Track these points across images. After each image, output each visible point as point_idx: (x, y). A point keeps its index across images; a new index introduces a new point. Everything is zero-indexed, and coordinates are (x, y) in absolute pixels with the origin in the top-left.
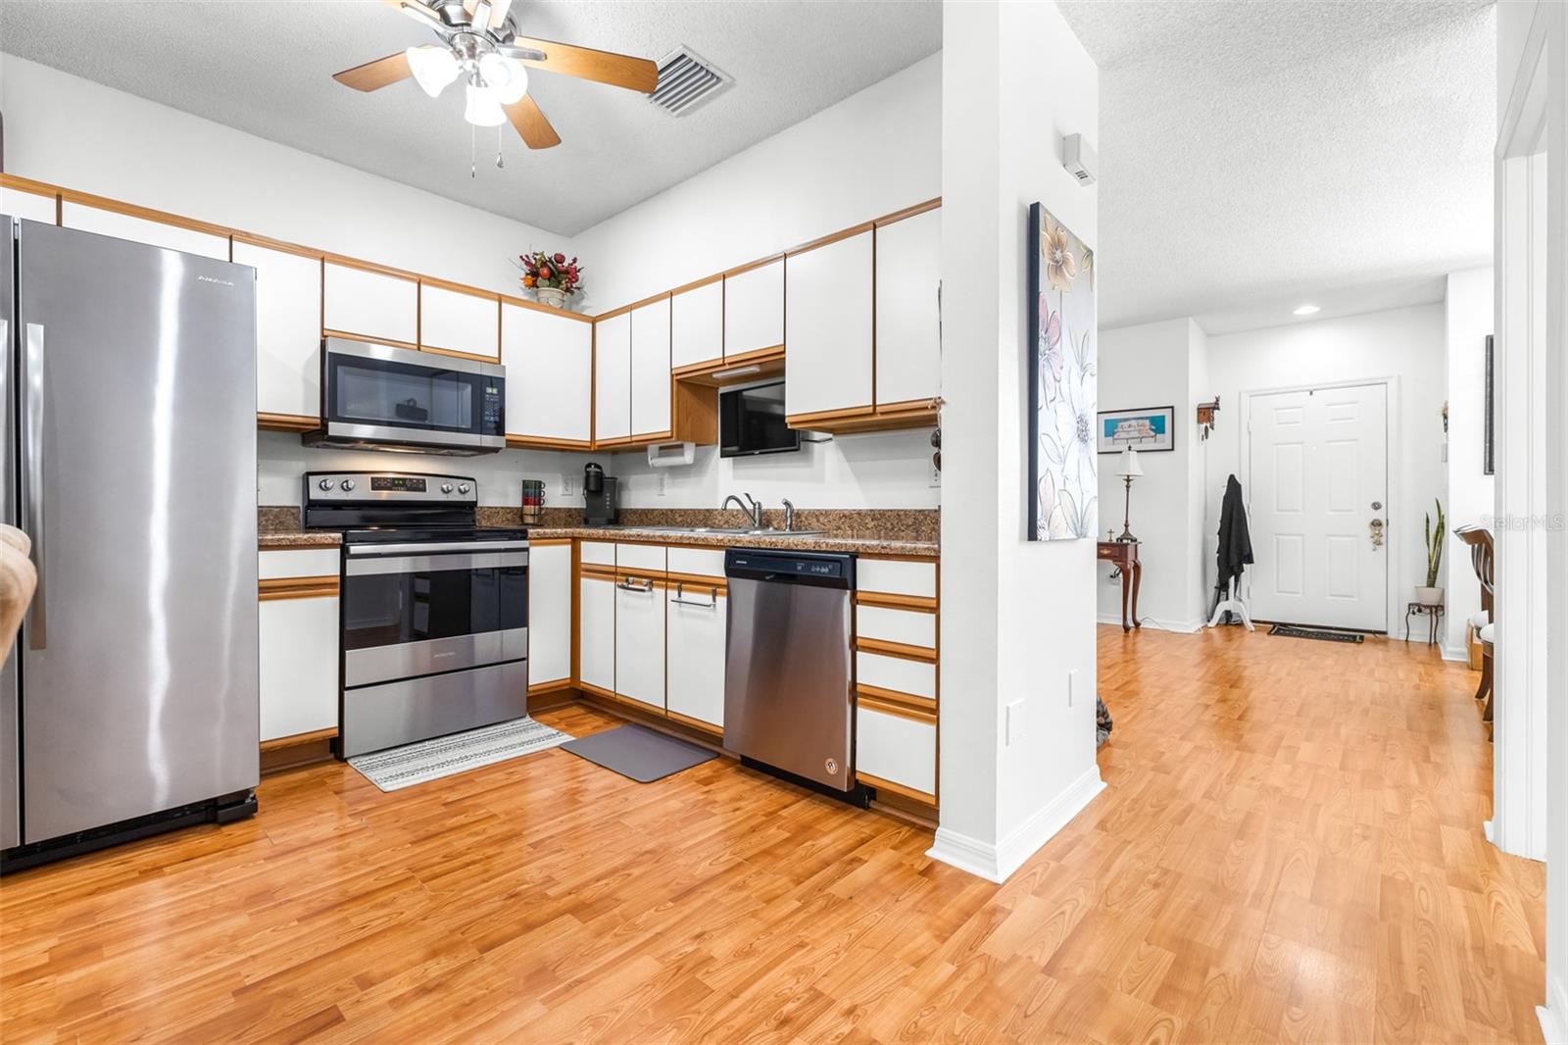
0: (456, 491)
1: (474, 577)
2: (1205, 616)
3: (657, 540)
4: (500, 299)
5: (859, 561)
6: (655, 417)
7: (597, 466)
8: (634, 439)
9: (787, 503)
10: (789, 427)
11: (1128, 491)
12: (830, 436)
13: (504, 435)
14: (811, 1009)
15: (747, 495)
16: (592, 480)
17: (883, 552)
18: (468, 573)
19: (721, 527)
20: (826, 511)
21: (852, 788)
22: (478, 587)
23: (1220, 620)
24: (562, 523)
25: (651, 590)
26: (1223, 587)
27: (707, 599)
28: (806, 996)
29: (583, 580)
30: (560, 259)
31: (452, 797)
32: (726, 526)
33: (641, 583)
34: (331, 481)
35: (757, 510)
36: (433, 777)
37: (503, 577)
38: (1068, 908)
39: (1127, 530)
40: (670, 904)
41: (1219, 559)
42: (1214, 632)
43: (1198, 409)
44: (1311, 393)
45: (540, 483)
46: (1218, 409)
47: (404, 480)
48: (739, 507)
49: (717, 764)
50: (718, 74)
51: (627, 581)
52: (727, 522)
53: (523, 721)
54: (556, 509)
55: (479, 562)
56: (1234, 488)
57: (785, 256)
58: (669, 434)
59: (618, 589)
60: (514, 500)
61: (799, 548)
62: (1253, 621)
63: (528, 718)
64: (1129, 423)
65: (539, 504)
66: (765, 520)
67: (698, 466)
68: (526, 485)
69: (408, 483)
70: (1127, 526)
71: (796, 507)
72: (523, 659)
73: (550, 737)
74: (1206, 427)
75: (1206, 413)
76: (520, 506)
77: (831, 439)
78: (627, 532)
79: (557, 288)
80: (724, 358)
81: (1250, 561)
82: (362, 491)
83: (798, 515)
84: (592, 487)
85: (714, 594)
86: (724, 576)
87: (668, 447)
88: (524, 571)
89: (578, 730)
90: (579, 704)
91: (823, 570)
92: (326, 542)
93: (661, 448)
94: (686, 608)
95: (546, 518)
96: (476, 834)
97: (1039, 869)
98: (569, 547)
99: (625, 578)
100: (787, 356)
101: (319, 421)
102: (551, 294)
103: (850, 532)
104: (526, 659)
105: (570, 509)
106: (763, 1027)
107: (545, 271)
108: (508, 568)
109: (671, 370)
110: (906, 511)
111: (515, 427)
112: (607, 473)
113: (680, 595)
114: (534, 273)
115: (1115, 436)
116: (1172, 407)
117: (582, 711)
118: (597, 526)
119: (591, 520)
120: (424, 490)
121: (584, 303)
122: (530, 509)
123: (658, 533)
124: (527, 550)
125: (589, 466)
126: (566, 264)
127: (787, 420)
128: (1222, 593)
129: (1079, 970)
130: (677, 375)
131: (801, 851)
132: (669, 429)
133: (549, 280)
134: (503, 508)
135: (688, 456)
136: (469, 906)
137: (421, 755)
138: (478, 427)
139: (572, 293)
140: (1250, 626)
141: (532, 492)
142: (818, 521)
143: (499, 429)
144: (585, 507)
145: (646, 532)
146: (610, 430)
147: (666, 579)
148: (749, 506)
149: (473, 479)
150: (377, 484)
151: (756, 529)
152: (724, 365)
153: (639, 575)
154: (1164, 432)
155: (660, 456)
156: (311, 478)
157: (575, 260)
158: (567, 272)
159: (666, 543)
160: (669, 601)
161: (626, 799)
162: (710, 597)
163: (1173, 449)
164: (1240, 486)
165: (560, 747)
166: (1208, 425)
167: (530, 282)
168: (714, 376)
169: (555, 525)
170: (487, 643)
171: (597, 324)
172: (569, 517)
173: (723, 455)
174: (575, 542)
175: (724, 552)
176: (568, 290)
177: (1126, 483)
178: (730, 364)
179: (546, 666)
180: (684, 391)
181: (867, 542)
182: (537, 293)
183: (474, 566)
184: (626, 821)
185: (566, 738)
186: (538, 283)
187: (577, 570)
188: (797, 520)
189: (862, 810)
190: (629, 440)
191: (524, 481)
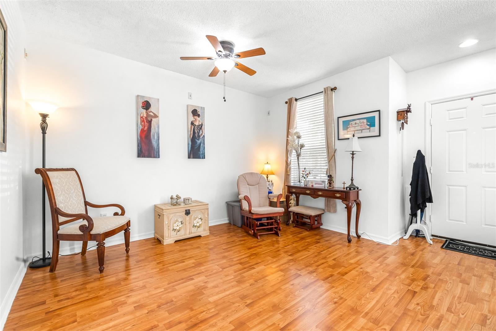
2: (404, 230)
11: (353, 160)
23: (413, 232)
26: (414, 214)
39: (352, 182)
42: (407, 242)
43: (398, 112)
44: (472, 99)
46: (411, 112)
56: (420, 158)
62: (433, 236)
64: (355, 122)
70: (352, 180)
74: (403, 123)
75: (403, 114)
81: (430, 200)
115: (348, 130)
116: (379, 111)
128: (413, 218)
154: (374, 126)
163: (379, 136)
164: (424, 157)
166: (404, 122)
177: (351, 155)
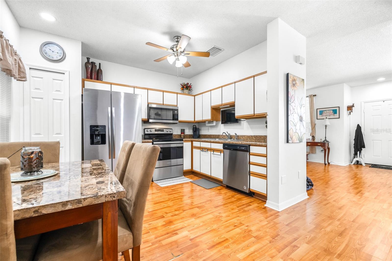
0: (169, 131)
1: (171, 148)
2: (351, 162)
3: (209, 141)
4: (177, 93)
5: (250, 146)
6: (208, 116)
7: (195, 126)
8: (203, 120)
9: (236, 134)
10: (236, 118)
11: (326, 129)
12: (245, 119)
13: (178, 120)
14: (240, 225)
15: (227, 132)
16: (194, 129)
17: (255, 145)
18: (170, 148)
19: (221, 139)
20: (244, 136)
21: (249, 192)
22: (172, 150)
23: (355, 163)
25: (208, 151)
26: (356, 154)
27: (219, 154)
28: (239, 223)
29: (193, 149)
30: (188, 84)
31: (173, 188)
32: (222, 138)
33: (205, 150)
34: (149, 130)
35: (229, 135)
36: (168, 185)
37: (177, 148)
38: (294, 217)
39: (326, 139)
40: (214, 208)
41: (354, 146)
42: (353, 166)
43: (347, 107)
44: (384, 102)
45: (184, 129)
46: (354, 107)
47: (160, 129)
48: (225, 134)
49: (222, 187)
50: (221, 49)
51: (203, 149)
52: (223, 138)
53: (182, 177)
55: (172, 146)
57: (235, 83)
58: (210, 120)
59: (201, 151)
60: (179, 133)
61: (238, 144)
62: (365, 164)
63: (183, 176)
64: (326, 111)
65: (184, 134)
66: (231, 137)
67: (216, 126)
68: (182, 130)
70: (326, 138)
71: (238, 134)
72: (182, 165)
73: (188, 180)
74: (350, 112)
75: (350, 108)
76: (180, 134)
77: (245, 120)
78: (202, 140)
79: (187, 90)
80: (222, 104)
81: (364, 147)
82: (153, 132)
83: (238, 136)
84: (194, 130)
85: (221, 153)
86: (223, 149)
87: (210, 122)
88: (182, 147)
89: (193, 179)
90: (193, 174)
91: (243, 148)
92: (150, 141)
93: (208, 122)
94: (215, 155)
95: (186, 136)
96: (178, 195)
97: (289, 210)
98: (191, 143)
99: (202, 149)
100: (235, 103)
101: (147, 119)
102: (186, 91)
103: (249, 140)
104: (183, 165)
105: (190, 135)
106: (232, 226)
107: (185, 87)
108: (178, 147)
109: (211, 106)
110: (262, 136)
111: (180, 118)
112: (197, 127)
113: (213, 153)
114: (183, 87)
115: (322, 115)
116: (339, 107)
117: (193, 176)
118: (196, 138)
119: (194, 137)
120: (163, 131)
121: (192, 92)
122: (182, 135)
123: (209, 140)
124: (183, 143)
125: (194, 126)
126: (189, 85)
127: (236, 117)
128: (356, 156)
129: (293, 226)
130: (212, 107)
131: (239, 203)
132: (210, 118)
133: (186, 88)
134: (177, 135)
135: (214, 124)
136: (180, 205)
137: (166, 181)
138: (173, 120)
139: (190, 90)
140: (364, 165)
141: (183, 131)
142: (242, 138)
144: (193, 134)
145: (206, 140)
146: (198, 119)
147: (211, 149)
148: (227, 134)
149: (172, 129)
150: (156, 130)
151: (229, 139)
152: (222, 105)
153: (205, 148)
154: (336, 113)
155: (208, 124)
156: (145, 129)
157: (191, 84)
158: (189, 86)
159: (211, 142)
160: (211, 154)
161: (204, 191)
162: (220, 153)
163: (339, 118)
164: (361, 127)
165: (190, 182)
166: (351, 111)
167: (182, 89)
168: (220, 107)
169: (187, 138)
170: (174, 161)
171: (195, 97)
172: (190, 136)
173: (222, 123)
174: (192, 141)
175: (223, 144)
176: (189, 90)
177: (325, 127)
178: (223, 105)
179: (187, 166)
180: (214, 111)
181: (252, 143)
182: (183, 91)
183: (171, 146)
184: (205, 195)
185: (191, 180)
186: (184, 89)
187: (192, 147)
188: (238, 137)
189: (251, 197)
190: (202, 120)
191: (181, 129)
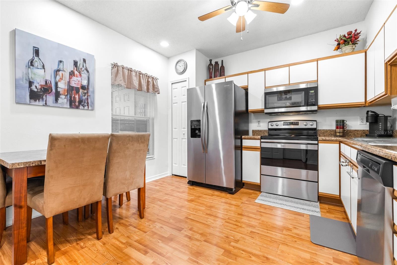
0: (309, 125)
5: (394, 168)
8: (375, 99)
13: (318, 105)
24: (359, 136)
29: (341, 158)
30: (350, 33)
33: (347, 162)
34: (274, 123)
45: (345, 120)
54: (356, 130)
58: (385, 93)
63: (318, 203)
65: (343, 128)
68: (337, 121)
69: (293, 123)
76: (335, 129)
79: (349, 45)
88: (317, 151)
91: (376, 169)
92: (257, 138)
96: (249, 221)
98: (338, 145)
101: (264, 109)
102: (347, 49)
104: (318, 182)
105: (364, 130)
107: (342, 41)
109: (385, 61)
111: (322, 101)
114: (339, 44)
120: (298, 125)
122: (339, 130)
125: (368, 112)
126: (353, 33)
130: (388, 62)
132: (384, 91)
133: (345, 44)
134: (329, 130)
138: (307, 104)
139: (357, 44)
141: (341, 124)
143: (315, 103)
144: (369, 129)
147: (350, 162)
149: (316, 121)
153: (347, 158)
156: (269, 123)
157: (356, 31)
158: (353, 37)
159: (350, 146)
167: (338, 47)
171: (368, 51)
174: (340, 143)
176: (354, 43)
179: (327, 188)
182: (341, 50)
187: (340, 154)
